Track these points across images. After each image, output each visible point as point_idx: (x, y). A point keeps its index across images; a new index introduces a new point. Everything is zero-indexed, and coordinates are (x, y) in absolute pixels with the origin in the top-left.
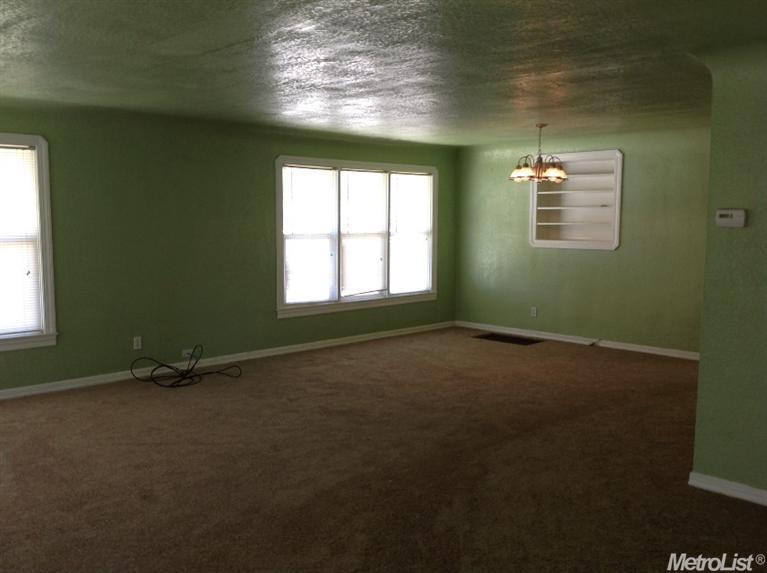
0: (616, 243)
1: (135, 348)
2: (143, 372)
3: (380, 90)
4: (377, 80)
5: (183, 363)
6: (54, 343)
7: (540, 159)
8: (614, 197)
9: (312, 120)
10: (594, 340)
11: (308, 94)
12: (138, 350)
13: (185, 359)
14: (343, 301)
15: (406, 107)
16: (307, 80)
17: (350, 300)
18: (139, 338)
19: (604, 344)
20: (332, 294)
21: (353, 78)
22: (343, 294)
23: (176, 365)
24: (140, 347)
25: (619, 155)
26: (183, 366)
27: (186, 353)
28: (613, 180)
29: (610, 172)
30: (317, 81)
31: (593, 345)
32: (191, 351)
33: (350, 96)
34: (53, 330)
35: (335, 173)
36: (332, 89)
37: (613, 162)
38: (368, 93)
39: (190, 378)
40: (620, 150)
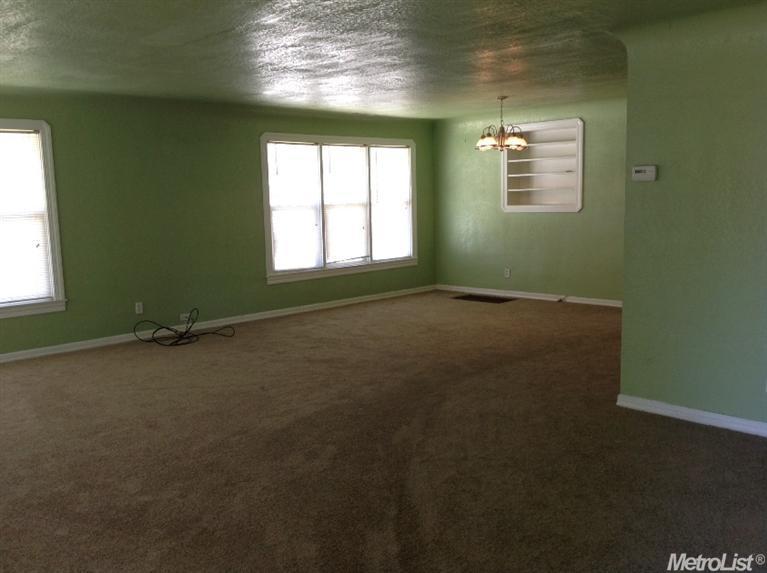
0: (579, 206)
1: (137, 312)
2: (147, 334)
3: (347, 70)
4: (341, 61)
5: (181, 326)
6: (64, 308)
7: (502, 129)
8: (576, 163)
9: (292, 98)
10: (562, 297)
11: (282, 75)
12: (139, 315)
13: (182, 323)
14: (328, 267)
15: (373, 84)
16: (280, 62)
17: (335, 266)
18: (141, 304)
19: (571, 299)
20: (319, 261)
21: (319, 60)
22: (328, 261)
23: (175, 327)
24: (141, 312)
25: (580, 123)
26: (182, 328)
27: (184, 316)
28: (575, 147)
29: (573, 140)
30: (289, 64)
31: (560, 301)
32: (188, 315)
33: (321, 76)
34: (61, 297)
35: (316, 148)
36: (302, 70)
37: (575, 130)
38: (337, 72)
39: (188, 338)
40: (581, 119)
